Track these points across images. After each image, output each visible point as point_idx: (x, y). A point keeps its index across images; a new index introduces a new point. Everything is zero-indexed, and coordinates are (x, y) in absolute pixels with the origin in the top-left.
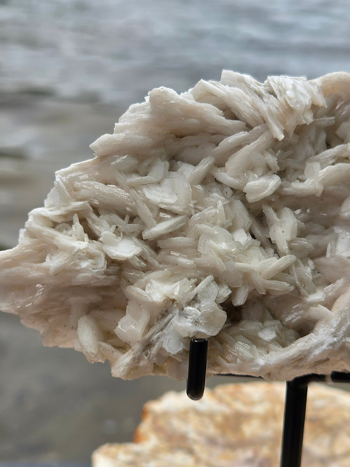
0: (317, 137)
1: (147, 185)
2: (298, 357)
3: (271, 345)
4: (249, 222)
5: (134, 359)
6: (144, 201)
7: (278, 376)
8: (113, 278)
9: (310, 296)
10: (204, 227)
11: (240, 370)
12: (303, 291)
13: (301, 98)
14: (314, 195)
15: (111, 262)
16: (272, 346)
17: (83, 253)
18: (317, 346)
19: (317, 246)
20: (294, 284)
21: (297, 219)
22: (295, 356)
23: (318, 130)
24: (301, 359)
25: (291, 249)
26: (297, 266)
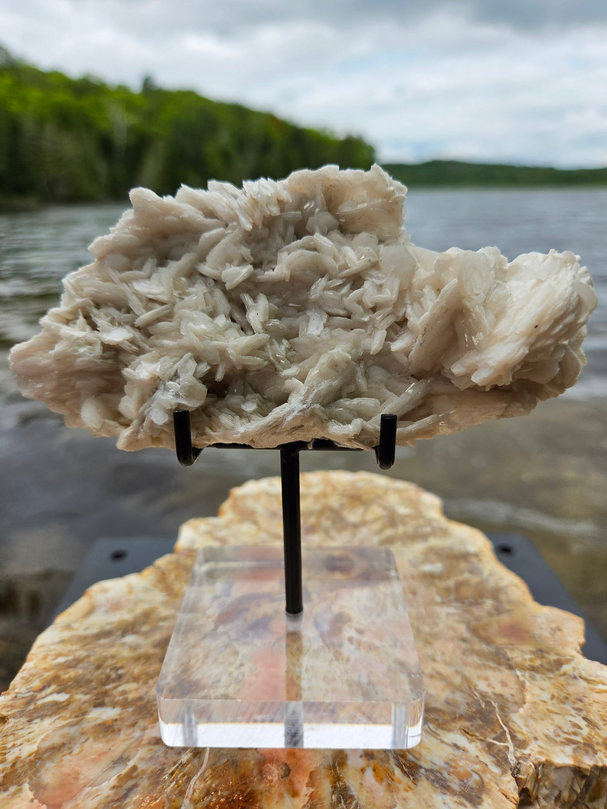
0: (286, 230)
1: (137, 279)
2: (274, 423)
4: (228, 308)
5: (133, 433)
6: (134, 293)
7: (261, 443)
8: (110, 361)
9: (285, 371)
10: (187, 312)
11: (224, 438)
12: (278, 366)
13: (263, 190)
14: (284, 280)
15: (107, 347)
16: (253, 416)
17: (82, 340)
18: (290, 413)
19: (291, 328)
20: (269, 360)
21: (269, 302)
22: (271, 423)
23: (287, 223)
24: (277, 426)
25: (266, 330)
26: (272, 344)
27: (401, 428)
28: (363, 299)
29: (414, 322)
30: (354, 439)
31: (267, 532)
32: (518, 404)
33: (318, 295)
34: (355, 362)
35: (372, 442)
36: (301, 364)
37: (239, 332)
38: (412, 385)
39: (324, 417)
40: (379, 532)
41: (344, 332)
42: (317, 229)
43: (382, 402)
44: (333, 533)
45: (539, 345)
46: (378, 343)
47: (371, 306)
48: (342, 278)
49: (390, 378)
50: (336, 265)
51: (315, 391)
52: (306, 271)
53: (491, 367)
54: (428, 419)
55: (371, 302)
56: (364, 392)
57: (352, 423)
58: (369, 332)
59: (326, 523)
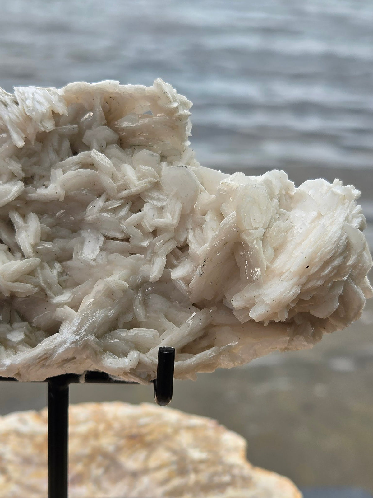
0: (60, 144)
2: (43, 356)
3: (19, 346)
7: (28, 376)
9: (56, 297)
12: (49, 293)
13: (38, 107)
14: (58, 200)
18: (61, 345)
19: (63, 250)
20: (39, 286)
21: (41, 223)
22: (40, 355)
23: (62, 137)
24: (46, 359)
25: (37, 253)
26: (42, 268)
27: (181, 362)
28: (142, 223)
29: (195, 250)
30: (130, 373)
31: (19, 483)
32: (302, 338)
33: (94, 216)
34: (133, 290)
35: (149, 376)
36: (75, 290)
37: (7, 254)
38: (193, 315)
39: (99, 349)
40: (165, 481)
41: (120, 257)
42: (95, 144)
43: (162, 331)
44: (106, 484)
45: (310, 285)
46: (157, 270)
47: (151, 230)
48: (121, 199)
49: (170, 307)
50: (114, 185)
51: (90, 321)
52: (82, 190)
53: (267, 304)
54: (208, 352)
55: (151, 226)
56: (142, 322)
57: (128, 356)
58: (148, 258)
59: (97, 472)
